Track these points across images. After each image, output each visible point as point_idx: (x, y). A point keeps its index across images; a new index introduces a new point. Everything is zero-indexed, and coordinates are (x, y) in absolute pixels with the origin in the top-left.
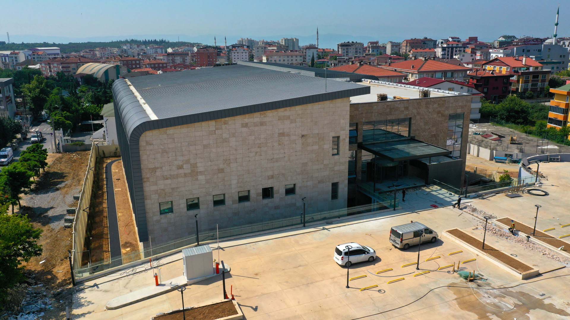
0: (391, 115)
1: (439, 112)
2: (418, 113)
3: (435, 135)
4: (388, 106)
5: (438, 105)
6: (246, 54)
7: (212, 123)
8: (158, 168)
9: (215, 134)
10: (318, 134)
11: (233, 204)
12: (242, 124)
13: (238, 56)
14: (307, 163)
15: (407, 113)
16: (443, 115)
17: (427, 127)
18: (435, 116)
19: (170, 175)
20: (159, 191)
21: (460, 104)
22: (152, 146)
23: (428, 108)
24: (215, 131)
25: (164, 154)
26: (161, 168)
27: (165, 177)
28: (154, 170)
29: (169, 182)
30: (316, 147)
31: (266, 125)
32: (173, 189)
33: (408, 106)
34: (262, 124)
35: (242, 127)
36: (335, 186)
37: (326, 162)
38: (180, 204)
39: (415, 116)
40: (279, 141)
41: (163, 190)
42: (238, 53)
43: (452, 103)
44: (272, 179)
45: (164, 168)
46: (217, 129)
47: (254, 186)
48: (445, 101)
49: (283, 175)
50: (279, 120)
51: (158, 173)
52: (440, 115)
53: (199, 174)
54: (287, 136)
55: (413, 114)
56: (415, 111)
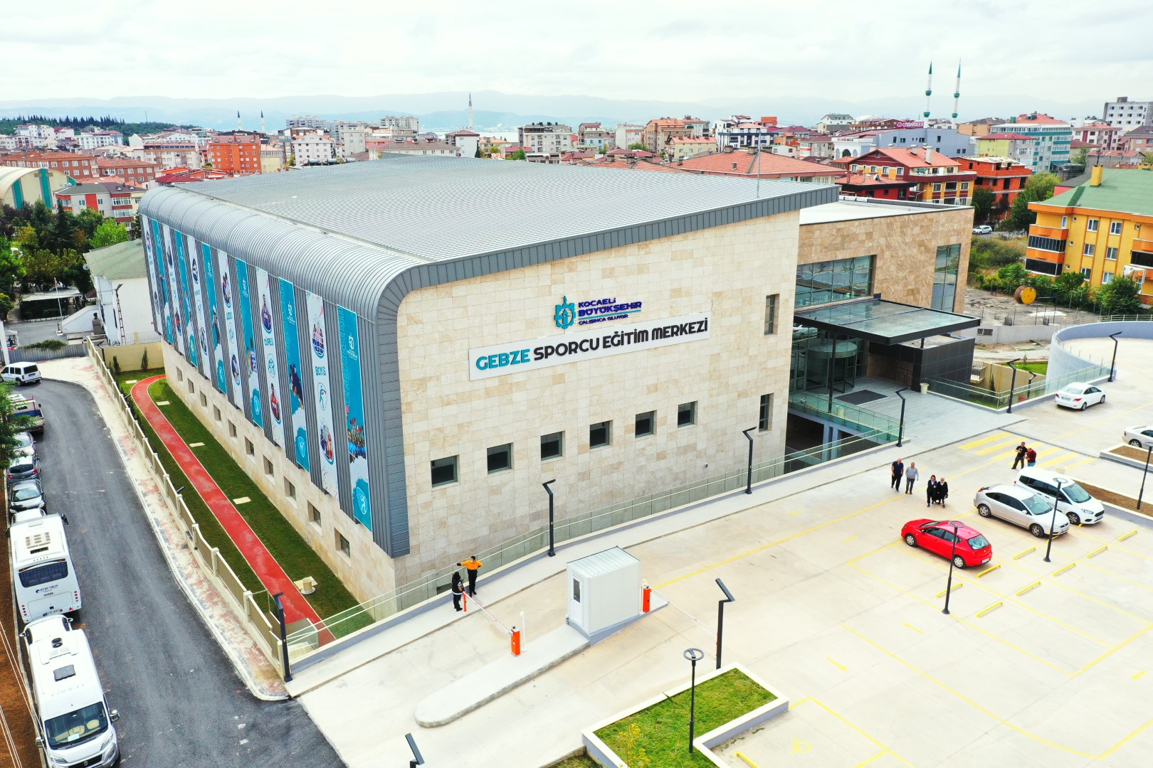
0: (844, 249)
1: (921, 244)
2: (889, 246)
3: (912, 290)
4: (839, 230)
5: (921, 229)
6: (325, 148)
7: (545, 270)
8: (431, 378)
9: (550, 294)
10: (741, 290)
11: (579, 454)
12: (604, 270)
13: (307, 150)
14: (719, 354)
15: (870, 244)
16: (927, 250)
17: (901, 275)
18: (915, 251)
19: (457, 394)
20: (432, 433)
21: (956, 226)
22: (420, 326)
23: (905, 235)
24: (550, 287)
25: (445, 344)
26: (438, 378)
27: (445, 399)
28: (423, 382)
29: (453, 409)
30: (736, 319)
31: (648, 272)
32: (460, 426)
33: (871, 231)
34: (641, 269)
35: (603, 278)
36: (766, 400)
37: (753, 351)
38: (473, 462)
39: (883, 251)
40: (671, 307)
41: (440, 430)
42: (307, 145)
43: (943, 225)
44: (656, 393)
45: (443, 378)
46: (554, 282)
47: (620, 410)
48: (932, 219)
49: (676, 382)
50: (672, 260)
51: (432, 390)
52: (923, 248)
53: (514, 389)
54: (686, 296)
55: (879, 248)
56: (882, 241)
